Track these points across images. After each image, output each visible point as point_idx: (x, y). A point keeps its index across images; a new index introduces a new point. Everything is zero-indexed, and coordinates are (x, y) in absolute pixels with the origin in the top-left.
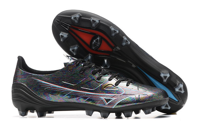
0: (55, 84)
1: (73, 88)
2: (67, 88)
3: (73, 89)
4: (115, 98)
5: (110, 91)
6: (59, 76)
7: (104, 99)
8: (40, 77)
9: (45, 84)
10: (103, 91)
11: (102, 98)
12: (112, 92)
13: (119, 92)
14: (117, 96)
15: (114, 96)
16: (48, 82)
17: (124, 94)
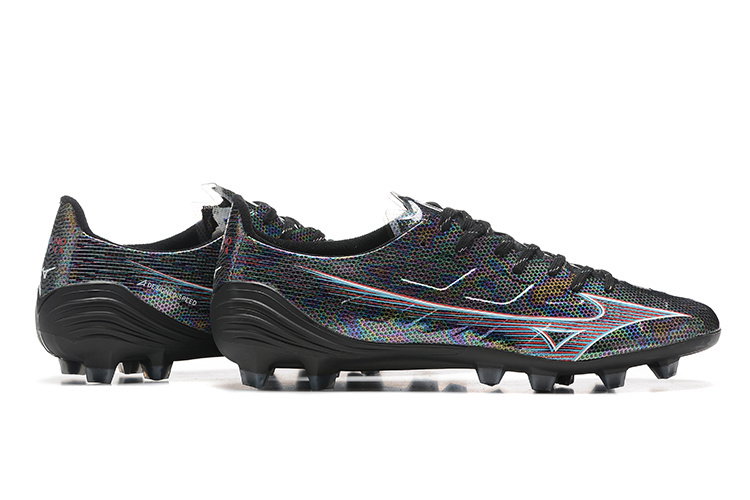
1: (439, 299)
4: (580, 331)
7: (545, 332)
8: (322, 265)
9: (341, 285)
10: (539, 307)
11: (537, 329)
12: (566, 311)
13: (587, 311)
14: (585, 322)
15: (575, 325)
16: (352, 281)
17: (603, 317)
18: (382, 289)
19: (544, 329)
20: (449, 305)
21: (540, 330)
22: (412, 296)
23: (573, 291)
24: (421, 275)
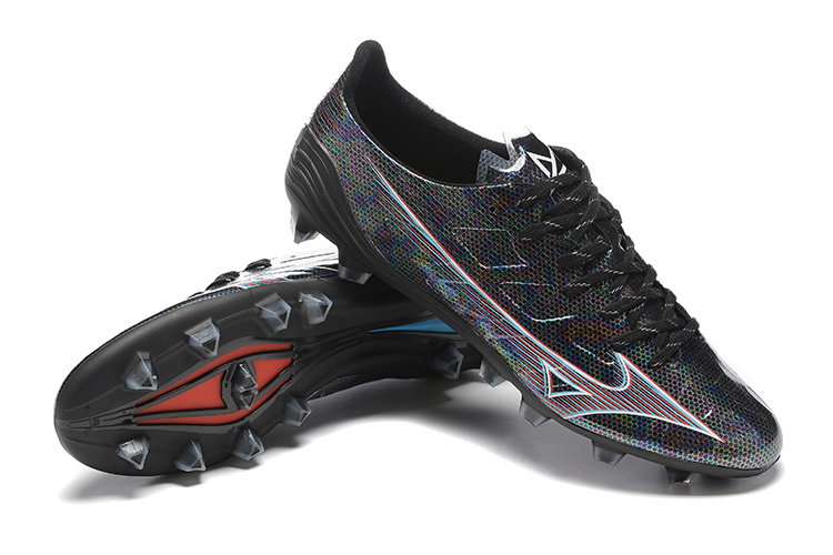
0: (424, 223)
1: (475, 274)
2: (457, 262)
3: (471, 277)
4: (586, 393)
5: (583, 356)
6: (450, 204)
7: (551, 372)
8: (389, 170)
9: (394, 201)
10: (563, 343)
11: (545, 363)
12: (587, 363)
13: (610, 376)
14: (599, 387)
15: (586, 384)
16: (407, 203)
17: (621, 393)
18: (429, 229)
19: (552, 369)
20: (480, 286)
21: (548, 368)
22: (451, 254)
23: (612, 346)
24: (472, 240)
